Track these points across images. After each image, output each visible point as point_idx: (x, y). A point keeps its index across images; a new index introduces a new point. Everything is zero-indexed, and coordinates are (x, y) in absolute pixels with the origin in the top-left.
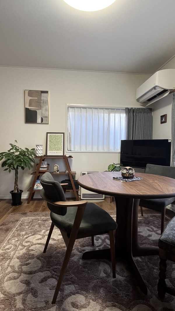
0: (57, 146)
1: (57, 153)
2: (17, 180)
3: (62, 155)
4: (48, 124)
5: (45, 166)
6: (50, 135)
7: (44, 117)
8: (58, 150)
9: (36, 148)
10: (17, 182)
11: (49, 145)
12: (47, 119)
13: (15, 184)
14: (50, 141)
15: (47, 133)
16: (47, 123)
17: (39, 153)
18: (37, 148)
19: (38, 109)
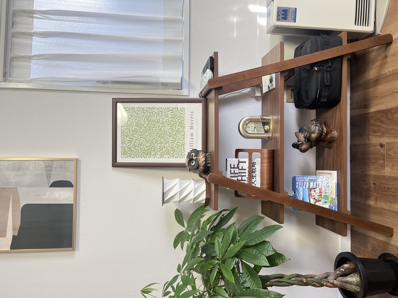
0: (167, 128)
1: (192, 128)
2: (306, 277)
3: (199, 107)
4: (77, 161)
5: (246, 166)
6: (124, 153)
7: (49, 176)
8: (182, 124)
9: (172, 207)
10: (312, 277)
11: (162, 156)
12: (55, 164)
13: (322, 285)
14: (146, 153)
15: (115, 164)
16: (73, 163)
17: (196, 190)
18: (177, 199)
19: (16, 200)
